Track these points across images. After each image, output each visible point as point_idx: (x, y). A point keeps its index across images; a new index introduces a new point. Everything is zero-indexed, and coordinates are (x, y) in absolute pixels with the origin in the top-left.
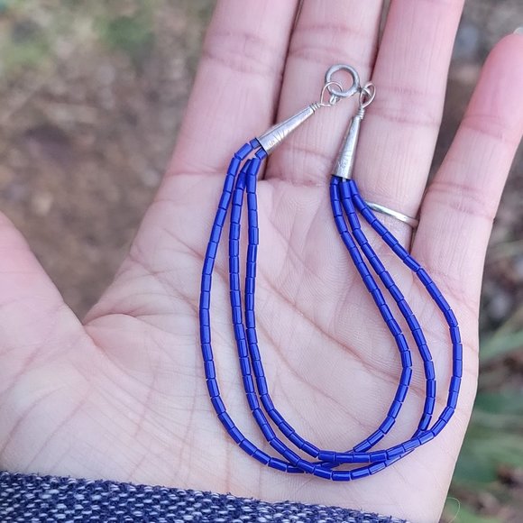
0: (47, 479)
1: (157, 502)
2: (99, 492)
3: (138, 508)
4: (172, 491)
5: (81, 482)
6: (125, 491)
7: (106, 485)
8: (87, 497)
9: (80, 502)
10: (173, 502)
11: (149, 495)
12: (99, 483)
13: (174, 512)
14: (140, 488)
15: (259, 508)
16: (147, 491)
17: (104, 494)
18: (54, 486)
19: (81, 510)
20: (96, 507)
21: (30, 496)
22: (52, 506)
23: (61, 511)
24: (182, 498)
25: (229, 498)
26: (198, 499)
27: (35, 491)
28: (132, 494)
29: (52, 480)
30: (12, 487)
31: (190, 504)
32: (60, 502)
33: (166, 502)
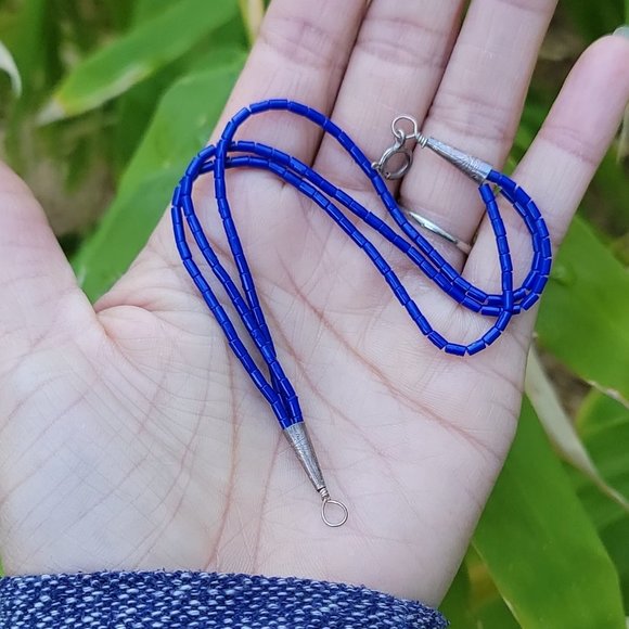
0: (177, 575)
1: (292, 594)
2: (232, 586)
3: (272, 601)
4: (306, 582)
5: (214, 576)
6: (258, 584)
7: (239, 579)
8: (221, 592)
9: (213, 597)
10: (309, 594)
11: (283, 588)
12: (231, 576)
13: (310, 603)
14: (273, 581)
15: (394, 607)
16: (280, 583)
17: (237, 588)
18: (186, 581)
19: (215, 606)
20: (229, 602)
21: (159, 594)
22: (185, 602)
23: (195, 607)
24: (317, 590)
25: (365, 591)
26: (333, 592)
27: (165, 588)
28: (266, 588)
29: (183, 576)
30: (136, 587)
31: (326, 596)
32: (193, 598)
33: (301, 594)
